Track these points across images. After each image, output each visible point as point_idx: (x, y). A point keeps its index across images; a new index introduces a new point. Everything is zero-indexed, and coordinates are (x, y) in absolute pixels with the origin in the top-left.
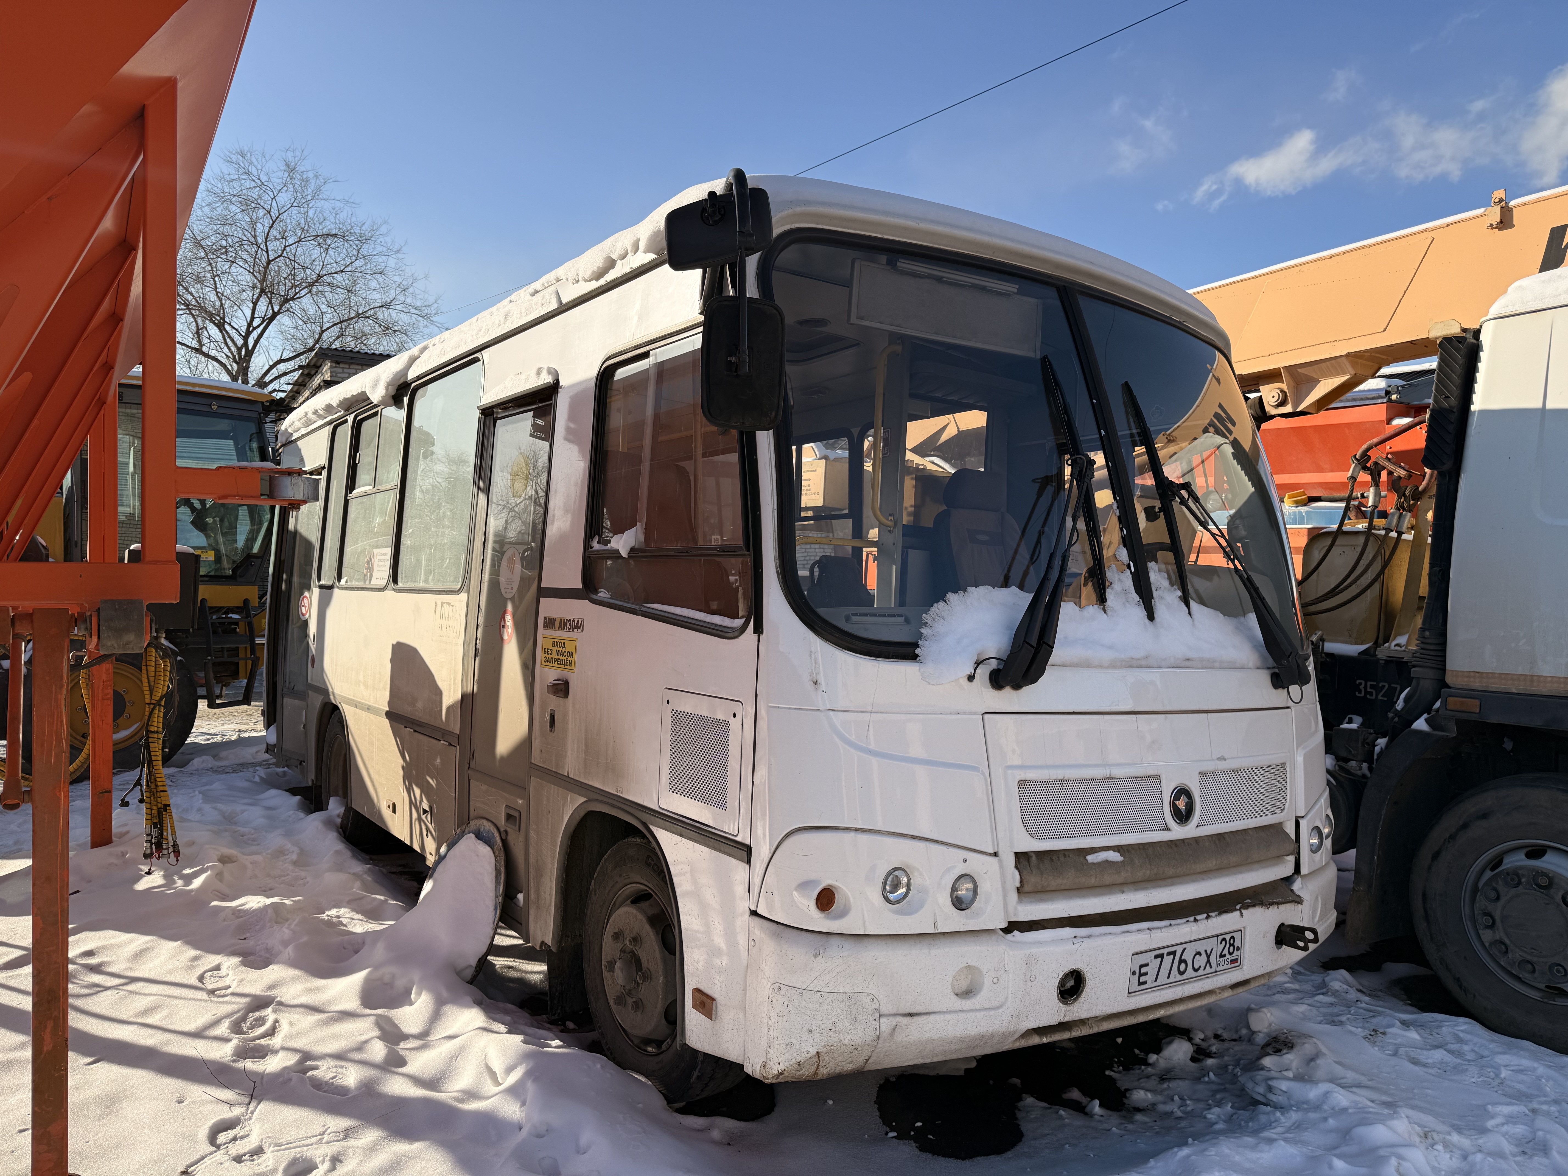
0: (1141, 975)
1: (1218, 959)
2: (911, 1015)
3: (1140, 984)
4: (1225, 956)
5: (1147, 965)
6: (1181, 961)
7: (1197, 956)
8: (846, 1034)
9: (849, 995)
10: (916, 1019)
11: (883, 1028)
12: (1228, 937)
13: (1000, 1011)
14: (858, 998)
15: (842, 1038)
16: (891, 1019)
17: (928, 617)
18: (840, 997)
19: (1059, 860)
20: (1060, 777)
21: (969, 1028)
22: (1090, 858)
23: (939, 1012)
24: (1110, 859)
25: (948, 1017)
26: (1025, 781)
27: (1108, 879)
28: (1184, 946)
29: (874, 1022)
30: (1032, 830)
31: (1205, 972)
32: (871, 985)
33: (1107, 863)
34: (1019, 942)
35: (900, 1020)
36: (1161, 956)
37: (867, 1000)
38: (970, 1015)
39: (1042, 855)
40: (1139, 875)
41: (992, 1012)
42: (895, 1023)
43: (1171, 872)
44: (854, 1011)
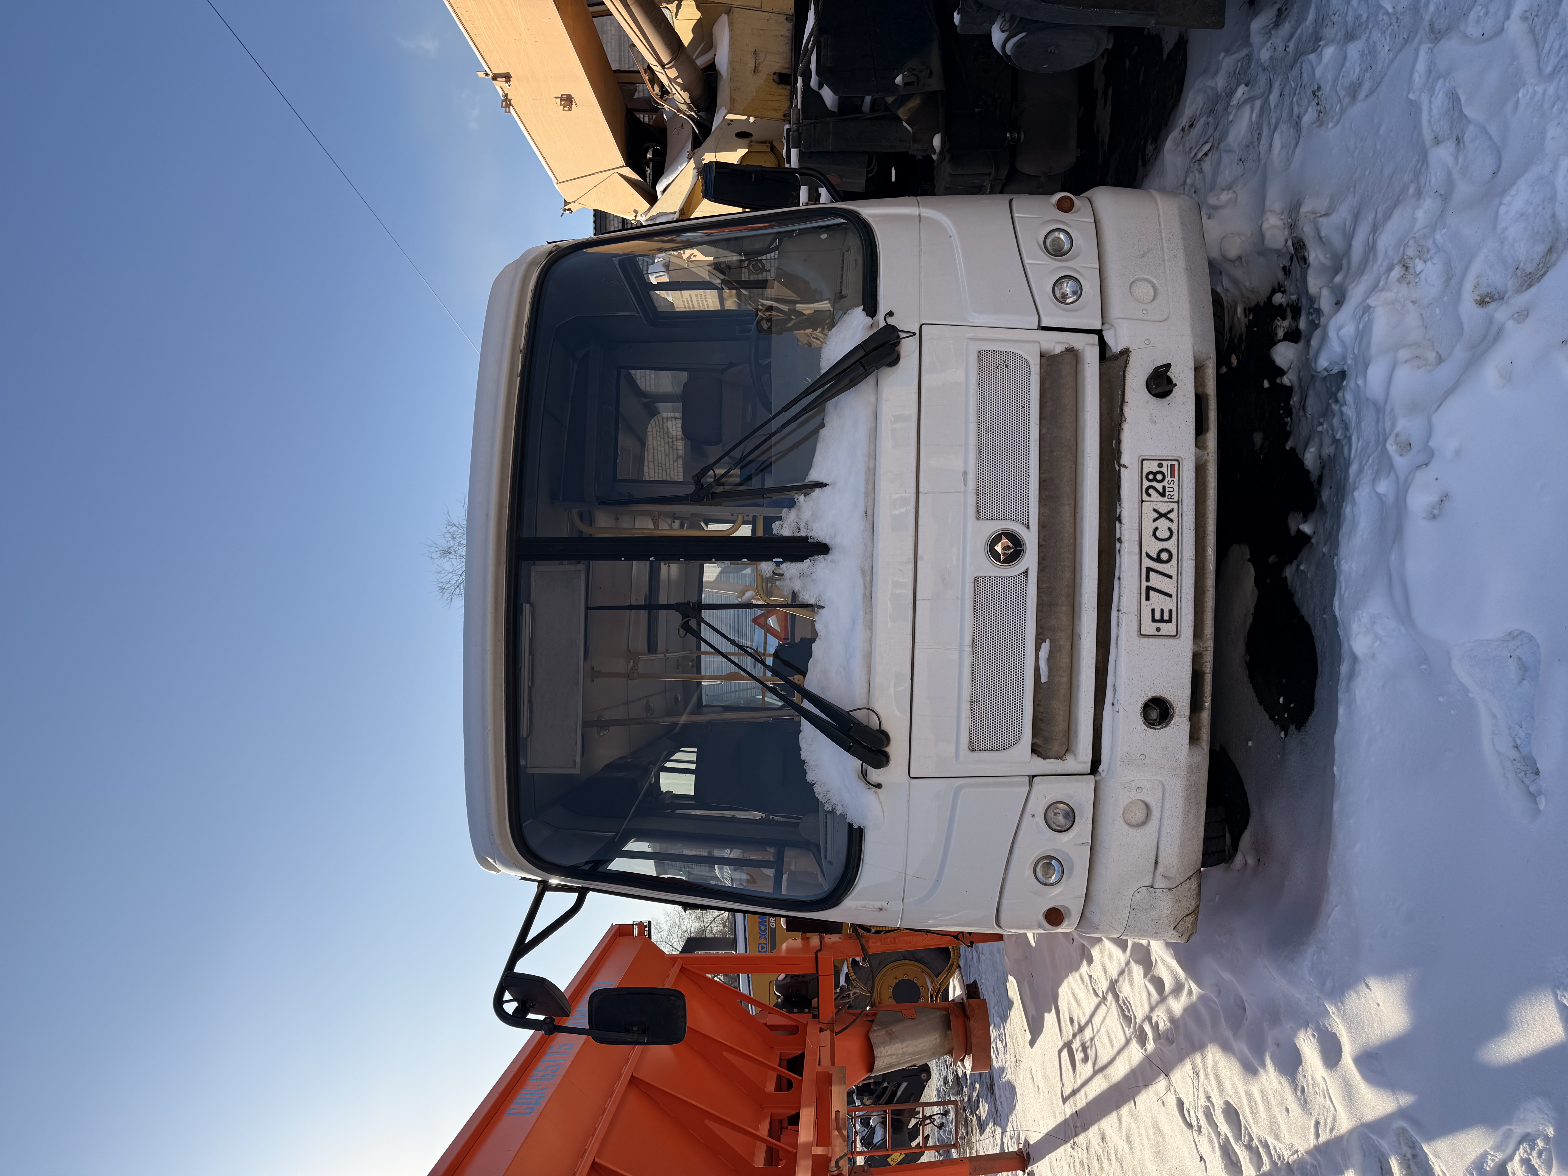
0: (1162, 620)
1: (1166, 499)
2: (1156, 862)
3: (1170, 621)
4: (1164, 487)
5: (1153, 611)
6: (1158, 560)
7: (1158, 534)
8: (1162, 913)
9: (1132, 909)
10: (1160, 861)
11: (1163, 886)
12: (1146, 484)
13: (1167, 787)
14: (1136, 903)
15: (1165, 915)
16: (1156, 880)
17: (827, 805)
18: (1132, 915)
19: (1042, 713)
20: (968, 705)
21: (1177, 815)
22: (1044, 679)
23: (1158, 838)
24: (1047, 656)
25: (1164, 833)
26: (970, 743)
27: (1064, 661)
28: (1144, 554)
29: (1157, 894)
30: (1014, 739)
31: (1176, 520)
32: (1127, 894)
33: (1050, 659)
34: (1109, 766)
35: (1159, 873)
36: (1149, 589)
37: (1138, 896)
38: (1165, 815)
39: (1036, 732)
40: (1065, 620)
41: (1167, 795)
42: (1160, 877)
43: (1068, 575)
44: (1145, 906)
